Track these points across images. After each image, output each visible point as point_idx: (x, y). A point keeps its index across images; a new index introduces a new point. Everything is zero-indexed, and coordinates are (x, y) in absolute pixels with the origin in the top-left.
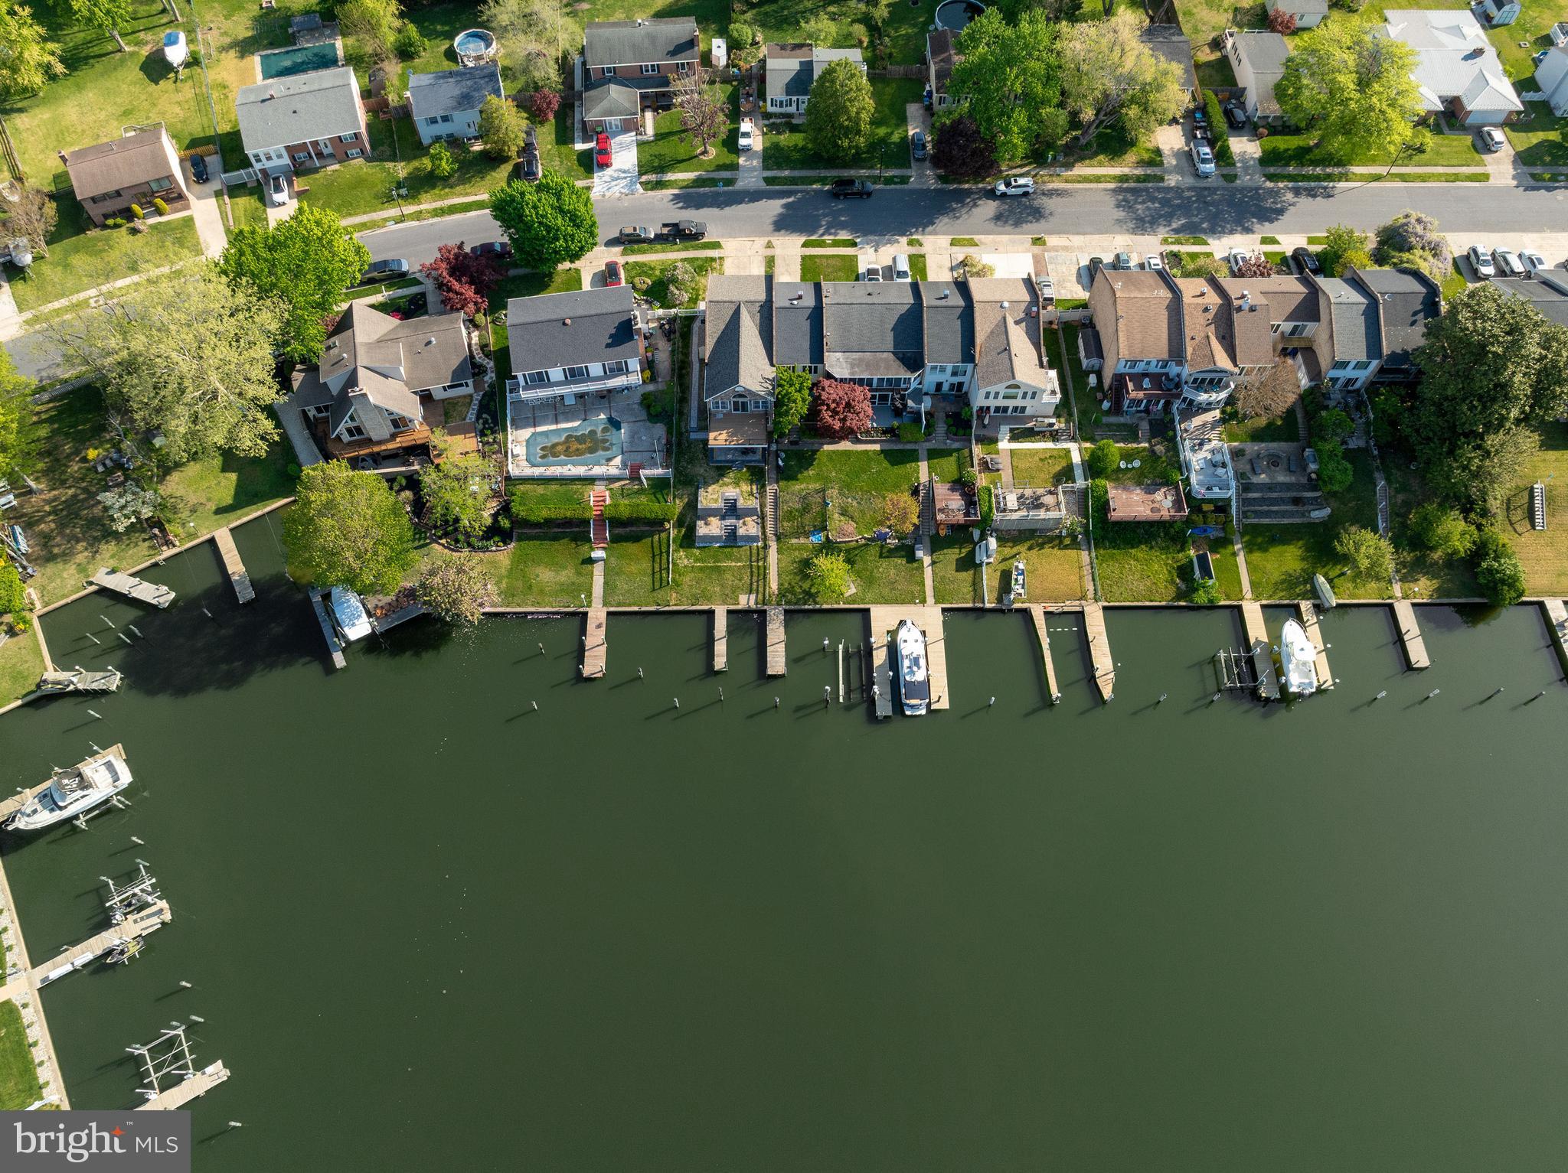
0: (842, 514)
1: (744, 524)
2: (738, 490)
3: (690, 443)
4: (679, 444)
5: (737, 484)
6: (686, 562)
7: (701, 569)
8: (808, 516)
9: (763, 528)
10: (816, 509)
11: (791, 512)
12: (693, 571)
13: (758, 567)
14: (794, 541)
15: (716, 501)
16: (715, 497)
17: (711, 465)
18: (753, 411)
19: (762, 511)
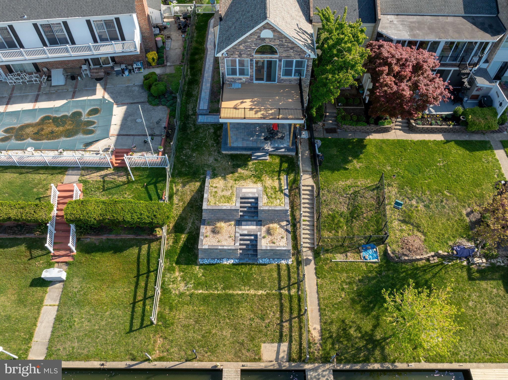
0: (404, 221)
1: (269, 232)
2: (259, 186)
3: (198, 128)
4: (184, 129)
5: (258, 178)
6: (182, 287)
7: (205, 299)
8: (356, 224)
9: (295, 239)
10: (367, 213)
11: (333, 217)
12: (190, 303)
13: (291, 297)
14: (339, 258)
15: (229, 199)
16: (228, 193)
17: (224, 152)
18: (282, 80)
19: (293, 215)
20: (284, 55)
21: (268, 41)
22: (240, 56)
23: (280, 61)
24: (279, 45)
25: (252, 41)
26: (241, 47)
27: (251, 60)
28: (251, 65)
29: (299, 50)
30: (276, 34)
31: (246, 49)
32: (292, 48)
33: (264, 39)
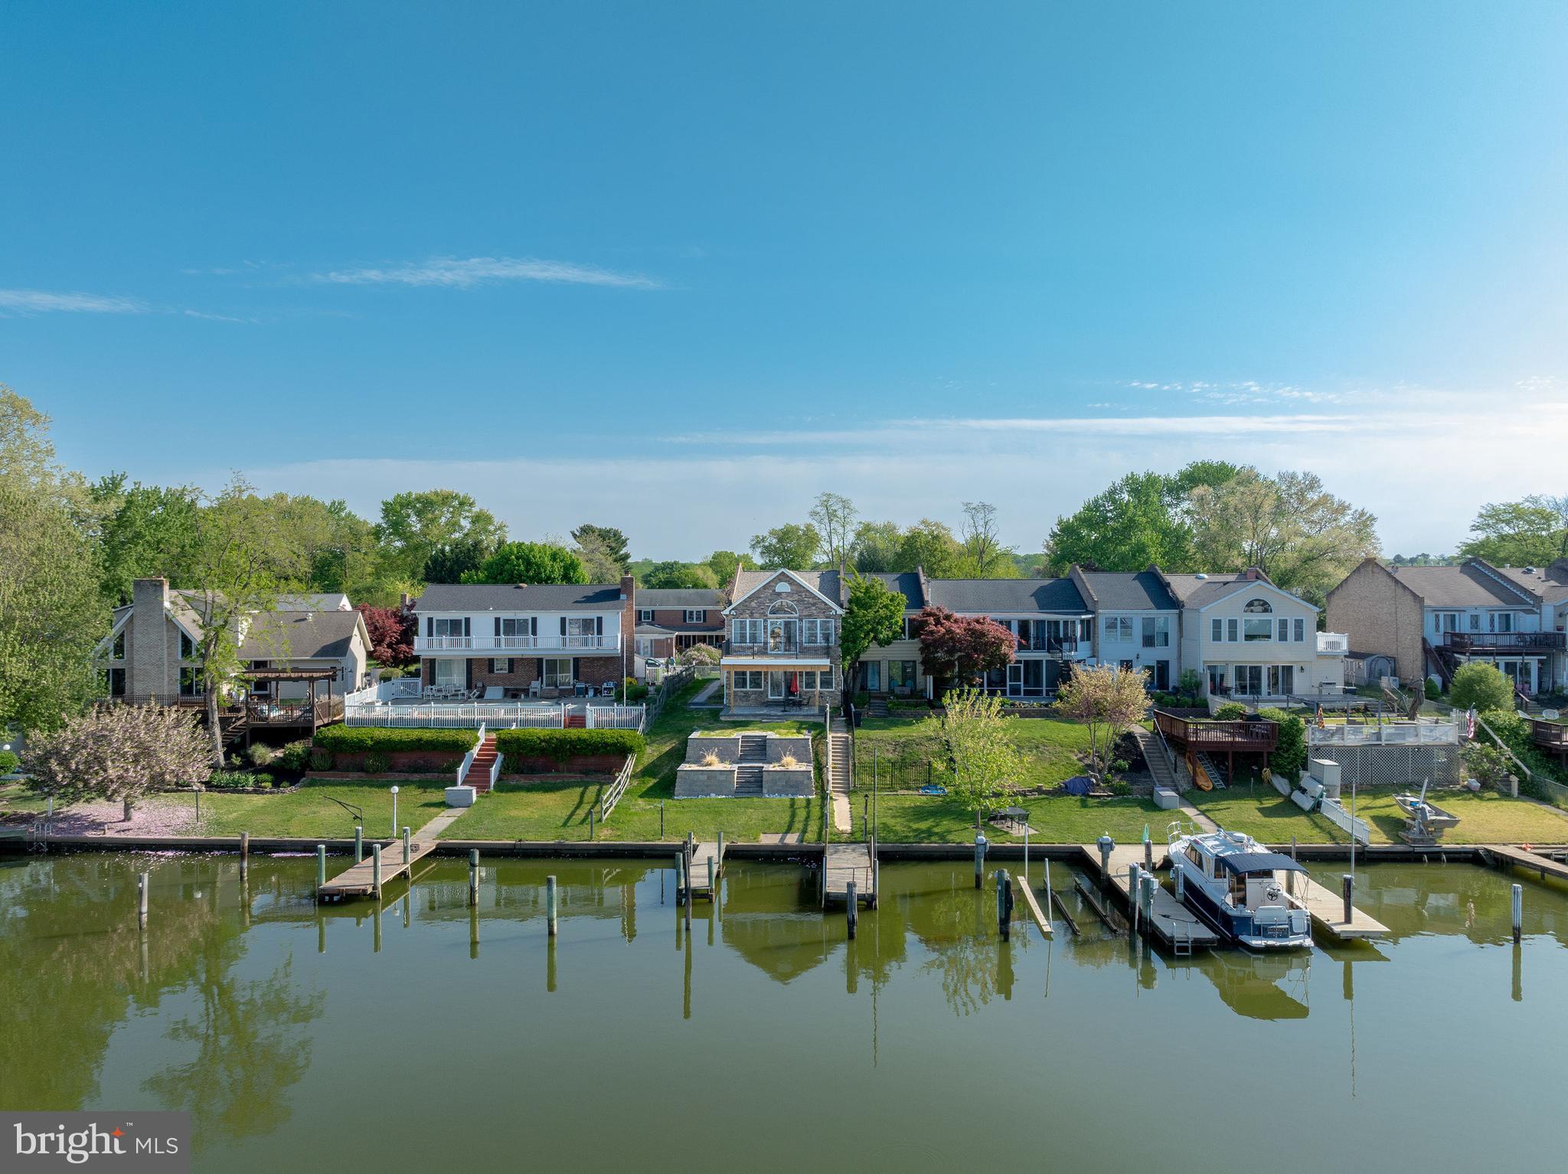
2: (770, 732)
3: (688, 710)
4: (668, 709)
5: (769, 729)
6: (647, 807)
7: (678, 812)
9: (821, 781)
11: (878, 764)
13: (809, 811)
16: (724, 735)
17: (722, 719)
18: (805, 648)
19: (818, 760)
20: (805, 613)
21: (784, 595)
22: (751, 615)
23: (801, 620)
24: (798, 601)
25: (766, 597)
26: (753, 604)
27: (765, 621)
28: (765, 627)
29: (823, 606)
30: (794, 587)
31: (759, 606)
32: (814, 605)
33: (779, 594)
